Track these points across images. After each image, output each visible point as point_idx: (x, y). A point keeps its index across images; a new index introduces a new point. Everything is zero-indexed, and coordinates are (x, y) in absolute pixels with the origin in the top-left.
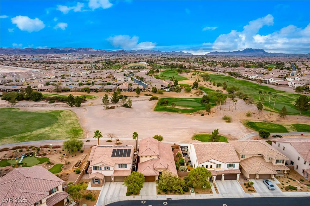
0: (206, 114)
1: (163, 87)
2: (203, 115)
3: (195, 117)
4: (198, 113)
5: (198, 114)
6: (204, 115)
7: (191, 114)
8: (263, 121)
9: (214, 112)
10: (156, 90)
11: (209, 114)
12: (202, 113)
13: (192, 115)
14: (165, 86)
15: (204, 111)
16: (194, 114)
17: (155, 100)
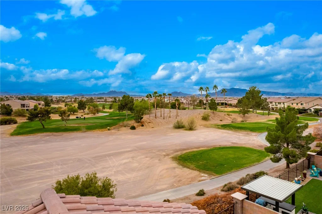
0: (138, 126)
1: (24, 107)
2: (133, 128)
3: (120, 132)
4: (122, 126)
5: (124, 128)
6: (137, 128)
7: (109, 130)
8: (232, 122)
9: (149, 122)
10: (12, 110)
11: (143, 126)
12: (131, 126)
13: (113, 131)
14: (29, 107)
15: (132, 123)
16: (114, 129)
17: (10, 124)
